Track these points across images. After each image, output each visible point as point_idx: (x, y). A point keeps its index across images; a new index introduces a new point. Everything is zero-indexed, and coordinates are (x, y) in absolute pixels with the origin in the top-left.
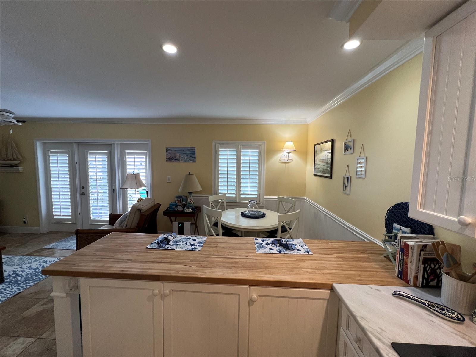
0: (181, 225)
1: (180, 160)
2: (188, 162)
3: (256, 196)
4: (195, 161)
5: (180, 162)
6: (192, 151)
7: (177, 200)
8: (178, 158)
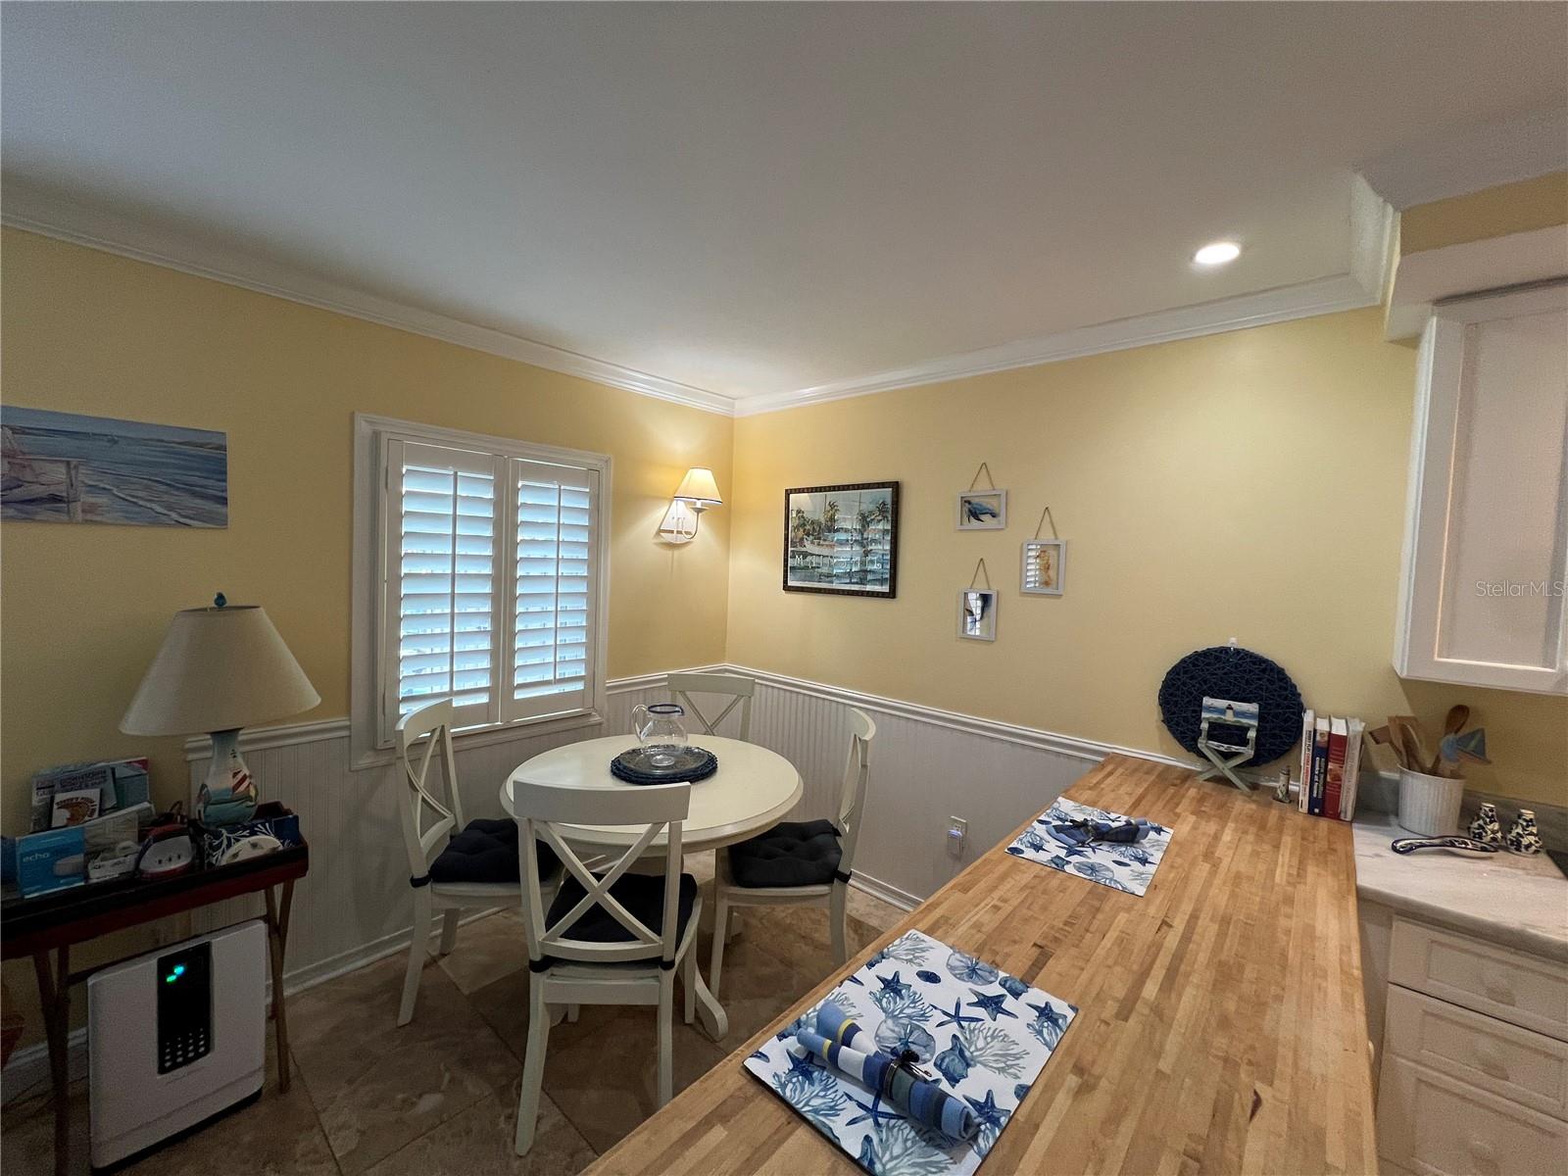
0: (179, 970)
1: (78, 507)
2: (156, 521)
3: (579, 686)
4: (222, 522)
5: (70, 522)
6: (192, 450)
7: (64, 805)
8: (61, 490)
